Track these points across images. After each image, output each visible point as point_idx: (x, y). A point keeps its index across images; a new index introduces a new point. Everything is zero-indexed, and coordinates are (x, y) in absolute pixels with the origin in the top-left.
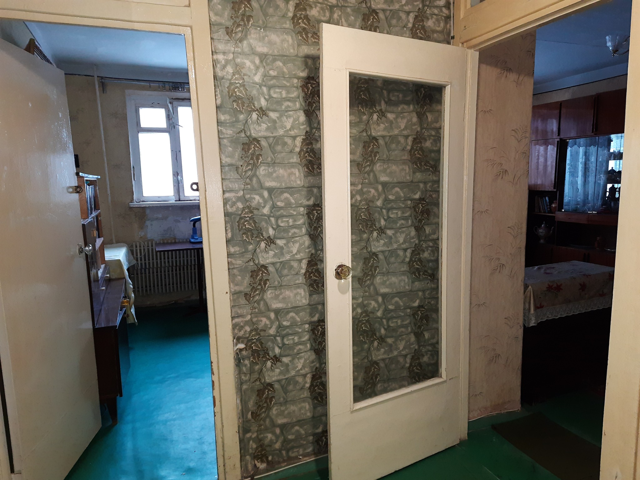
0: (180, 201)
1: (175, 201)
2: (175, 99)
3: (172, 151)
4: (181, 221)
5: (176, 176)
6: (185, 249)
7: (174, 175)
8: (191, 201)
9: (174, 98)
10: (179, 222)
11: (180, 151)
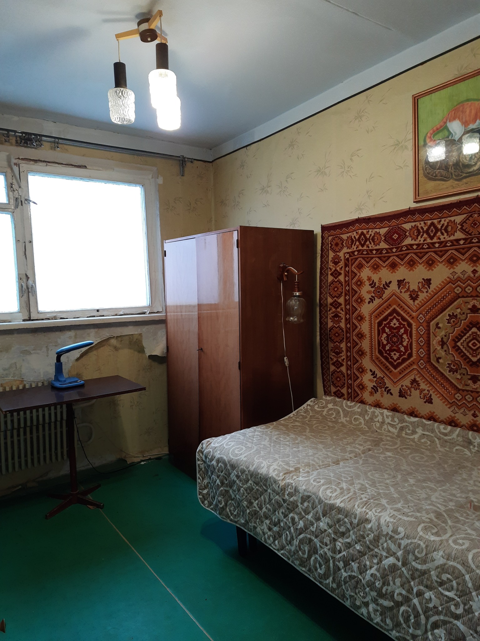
0: (30, 320)
1: (24, 320)
2: (22, 159)
3: (17, 241)
4: (32, 352)
5: (25, 280)
6: (46, 405)
7: (20, 279)
8: (49, 319)
9: (20, 158)
10: (30, 353)
11: (31, 242)
